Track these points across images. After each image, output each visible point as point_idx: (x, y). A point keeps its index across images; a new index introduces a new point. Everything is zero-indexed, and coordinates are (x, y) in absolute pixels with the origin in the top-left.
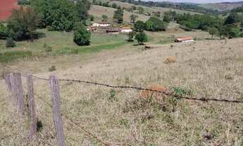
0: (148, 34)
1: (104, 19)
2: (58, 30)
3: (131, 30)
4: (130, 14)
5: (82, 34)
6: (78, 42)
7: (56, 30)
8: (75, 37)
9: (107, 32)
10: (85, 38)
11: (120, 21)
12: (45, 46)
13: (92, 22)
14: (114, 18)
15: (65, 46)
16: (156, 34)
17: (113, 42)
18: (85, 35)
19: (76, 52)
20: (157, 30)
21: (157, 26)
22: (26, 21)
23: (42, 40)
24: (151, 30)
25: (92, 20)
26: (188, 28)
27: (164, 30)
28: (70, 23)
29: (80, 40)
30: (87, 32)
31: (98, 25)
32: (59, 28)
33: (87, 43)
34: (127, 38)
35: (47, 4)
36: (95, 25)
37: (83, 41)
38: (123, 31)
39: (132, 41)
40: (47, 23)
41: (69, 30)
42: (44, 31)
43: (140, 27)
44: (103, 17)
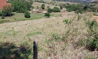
0: (53, 13)
1: (38, 8)
3: (47, 12)
5: (27, 14)
7: (19, 12)
8: (25, 15)
9: (38, 13)
11: (43, 8)
13: (33, 9)
14: (41, 7)
16: (56, 13)
17: (39, 17)
20: (57, 12)
21: (57, 10)
23: (14, 16)
24: (54, 12)
25: (33, 8)
27: (60, 12)
28: (24, 10)
30: (29, 13)
31: (35, 10)
33: (29, 17)
34: (44, 15)
36: (34, 10)
38: (43, 12)
40: (16, 10)
41: (23, 12)
43: (50, 11)
44: (37, 7)
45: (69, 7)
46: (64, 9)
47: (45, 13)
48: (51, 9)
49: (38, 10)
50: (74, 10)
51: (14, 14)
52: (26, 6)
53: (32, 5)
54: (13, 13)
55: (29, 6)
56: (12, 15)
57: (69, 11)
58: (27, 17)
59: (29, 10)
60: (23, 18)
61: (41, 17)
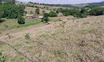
0: (50, 18)
1: (31, 13)
2: (11, 18)
3: (42, 17)
4: (42, 10)
5: (21, 19)
8: (18, 21)
9: (33, 18)
11: (38, 13)
12: (5, 25)
13: (26, 14)
14: (36, 12)
15: (14, 25)
16: (53, 18)
17: (35, 22)
19: (19, 27)
21: (54, 15)
23: (4, 23)
24: (51, 16)
25: (26, 13)
26: (66, 15)
28: (16, 15)
29: (20, 22)
30: (23, 19)
31: (29, 15)
32: (11, 17)
33: (24, 23)
36: (27, 15)
37: (22, 22)
38: (39, 17)
39: (43, 21)
40: (6, 15)
41: (16, 18)
43: (46, 15)
44: (31, 11)
45: (65, 12)
46: (60, 14)
49: (32, 15)
51: (4, 20)
52: (18, 11)
53: (25, 10)
54: (2, 19)
55: (22, 11)
56: (1, 21)
57: (66, 16)
58: (21, 24)
59: (23, 15)
60: (16, 25)
61: (37, 23)
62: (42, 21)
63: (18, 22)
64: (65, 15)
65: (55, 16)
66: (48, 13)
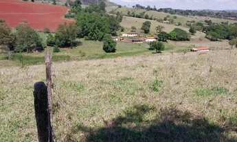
0: (170, 43)
1: (133, 30)
5: (109, 43)
6: (106, 49)
7: (91, 39)
8: (104, 46)
9: (133, 41)
10: (112, 47)
11: (147, 32)
12: (80, 52)
13: (122, 33)
14: (142, 29)
15: (96, 53)
16: (179, 43)
17: (135, 50)
18: (112, 44)
19: (102, 57)
20: (181, 40)
21: (182, 37)
22: (68, 33)
23: (79, 48)
24: (174, 40)
25: (122, 31)
26: (214, 38)
27: (188, 40)
28: (102, 33)
29: (108, 48)
30: (113, 42)
31: (126, 35)
32: (93, 38)
33: (114, 51)
34: (149, 47)
35: (85, 19)
36: (124, 35)
37: (110, 49)
38: (147, 40)
39: (153, 49)
40: (84, 34)
41: (101, 39)
42: (82, 40)
43: (163, 37)
44: (132, 28)
45: (214, 30)
46: (200, 34)
47: (151, 43)
48: (165, 33)
50: (228, 38)
51: (80, 42)
52: (106, 26)
53: (121, 24)
54: (77, 40)
55: (115, 26)
56: (75, 44)
57: (212, 40)
58: (109, 52)
59: (114, 35)
60: (99, 53)
61: (140, 52)
62: (150, 49)
63: (104, 49)
64: (210, 37)
65: (185, 40)
66: (168, 32)
